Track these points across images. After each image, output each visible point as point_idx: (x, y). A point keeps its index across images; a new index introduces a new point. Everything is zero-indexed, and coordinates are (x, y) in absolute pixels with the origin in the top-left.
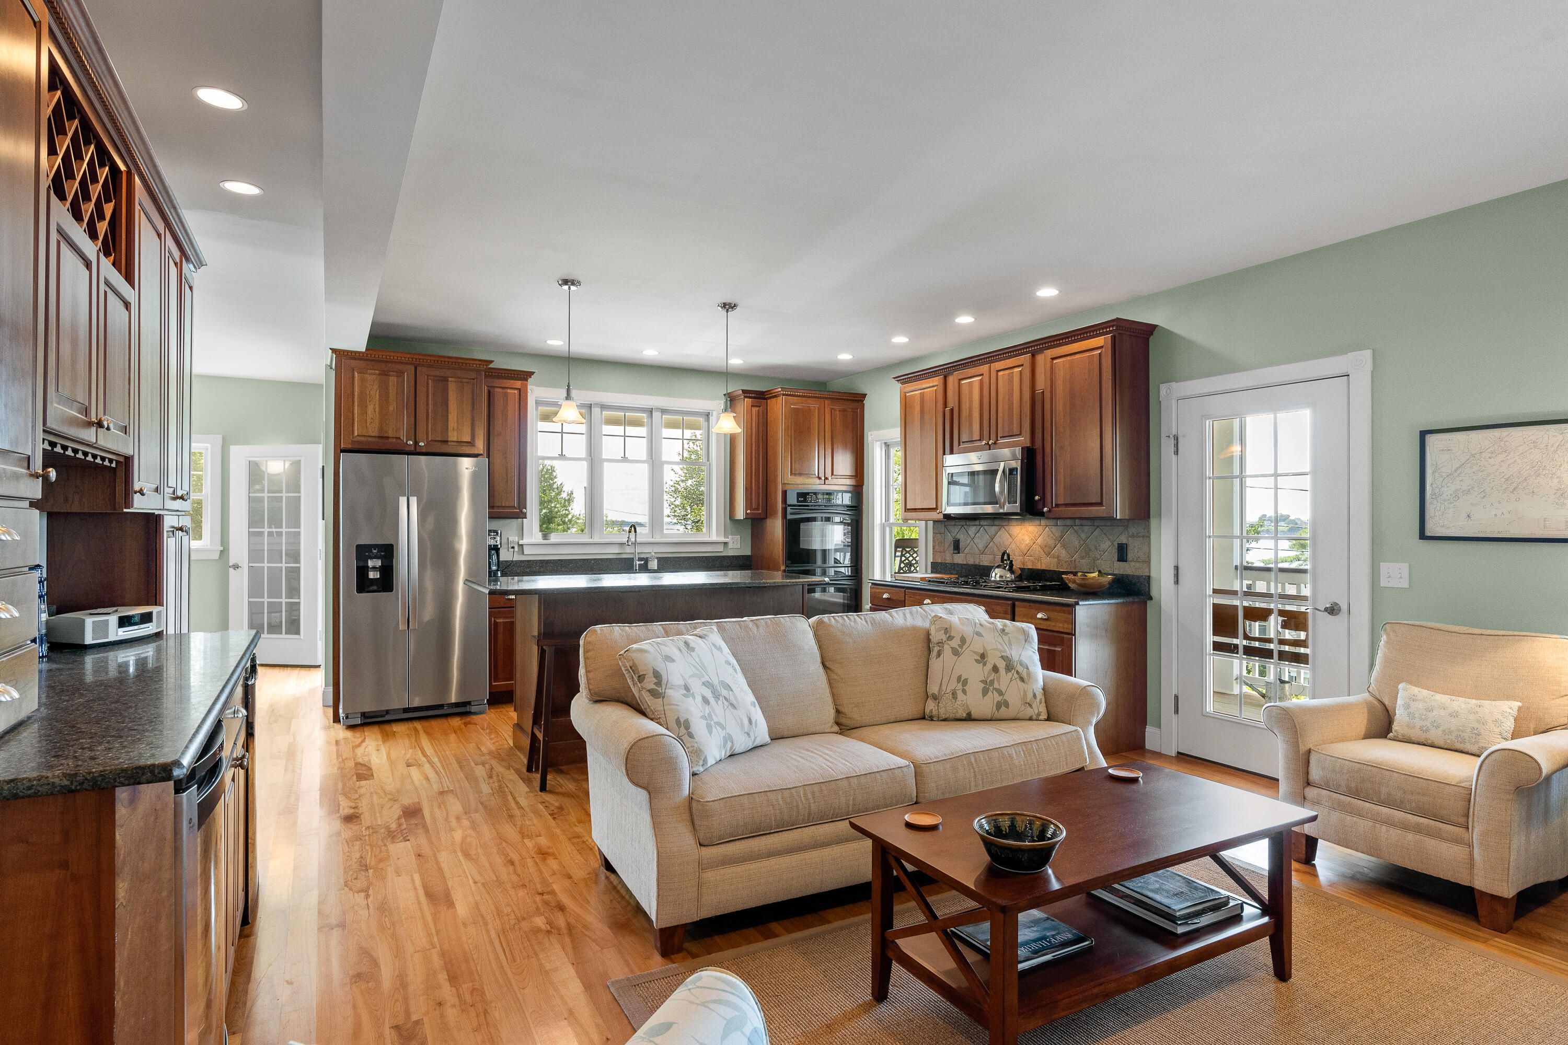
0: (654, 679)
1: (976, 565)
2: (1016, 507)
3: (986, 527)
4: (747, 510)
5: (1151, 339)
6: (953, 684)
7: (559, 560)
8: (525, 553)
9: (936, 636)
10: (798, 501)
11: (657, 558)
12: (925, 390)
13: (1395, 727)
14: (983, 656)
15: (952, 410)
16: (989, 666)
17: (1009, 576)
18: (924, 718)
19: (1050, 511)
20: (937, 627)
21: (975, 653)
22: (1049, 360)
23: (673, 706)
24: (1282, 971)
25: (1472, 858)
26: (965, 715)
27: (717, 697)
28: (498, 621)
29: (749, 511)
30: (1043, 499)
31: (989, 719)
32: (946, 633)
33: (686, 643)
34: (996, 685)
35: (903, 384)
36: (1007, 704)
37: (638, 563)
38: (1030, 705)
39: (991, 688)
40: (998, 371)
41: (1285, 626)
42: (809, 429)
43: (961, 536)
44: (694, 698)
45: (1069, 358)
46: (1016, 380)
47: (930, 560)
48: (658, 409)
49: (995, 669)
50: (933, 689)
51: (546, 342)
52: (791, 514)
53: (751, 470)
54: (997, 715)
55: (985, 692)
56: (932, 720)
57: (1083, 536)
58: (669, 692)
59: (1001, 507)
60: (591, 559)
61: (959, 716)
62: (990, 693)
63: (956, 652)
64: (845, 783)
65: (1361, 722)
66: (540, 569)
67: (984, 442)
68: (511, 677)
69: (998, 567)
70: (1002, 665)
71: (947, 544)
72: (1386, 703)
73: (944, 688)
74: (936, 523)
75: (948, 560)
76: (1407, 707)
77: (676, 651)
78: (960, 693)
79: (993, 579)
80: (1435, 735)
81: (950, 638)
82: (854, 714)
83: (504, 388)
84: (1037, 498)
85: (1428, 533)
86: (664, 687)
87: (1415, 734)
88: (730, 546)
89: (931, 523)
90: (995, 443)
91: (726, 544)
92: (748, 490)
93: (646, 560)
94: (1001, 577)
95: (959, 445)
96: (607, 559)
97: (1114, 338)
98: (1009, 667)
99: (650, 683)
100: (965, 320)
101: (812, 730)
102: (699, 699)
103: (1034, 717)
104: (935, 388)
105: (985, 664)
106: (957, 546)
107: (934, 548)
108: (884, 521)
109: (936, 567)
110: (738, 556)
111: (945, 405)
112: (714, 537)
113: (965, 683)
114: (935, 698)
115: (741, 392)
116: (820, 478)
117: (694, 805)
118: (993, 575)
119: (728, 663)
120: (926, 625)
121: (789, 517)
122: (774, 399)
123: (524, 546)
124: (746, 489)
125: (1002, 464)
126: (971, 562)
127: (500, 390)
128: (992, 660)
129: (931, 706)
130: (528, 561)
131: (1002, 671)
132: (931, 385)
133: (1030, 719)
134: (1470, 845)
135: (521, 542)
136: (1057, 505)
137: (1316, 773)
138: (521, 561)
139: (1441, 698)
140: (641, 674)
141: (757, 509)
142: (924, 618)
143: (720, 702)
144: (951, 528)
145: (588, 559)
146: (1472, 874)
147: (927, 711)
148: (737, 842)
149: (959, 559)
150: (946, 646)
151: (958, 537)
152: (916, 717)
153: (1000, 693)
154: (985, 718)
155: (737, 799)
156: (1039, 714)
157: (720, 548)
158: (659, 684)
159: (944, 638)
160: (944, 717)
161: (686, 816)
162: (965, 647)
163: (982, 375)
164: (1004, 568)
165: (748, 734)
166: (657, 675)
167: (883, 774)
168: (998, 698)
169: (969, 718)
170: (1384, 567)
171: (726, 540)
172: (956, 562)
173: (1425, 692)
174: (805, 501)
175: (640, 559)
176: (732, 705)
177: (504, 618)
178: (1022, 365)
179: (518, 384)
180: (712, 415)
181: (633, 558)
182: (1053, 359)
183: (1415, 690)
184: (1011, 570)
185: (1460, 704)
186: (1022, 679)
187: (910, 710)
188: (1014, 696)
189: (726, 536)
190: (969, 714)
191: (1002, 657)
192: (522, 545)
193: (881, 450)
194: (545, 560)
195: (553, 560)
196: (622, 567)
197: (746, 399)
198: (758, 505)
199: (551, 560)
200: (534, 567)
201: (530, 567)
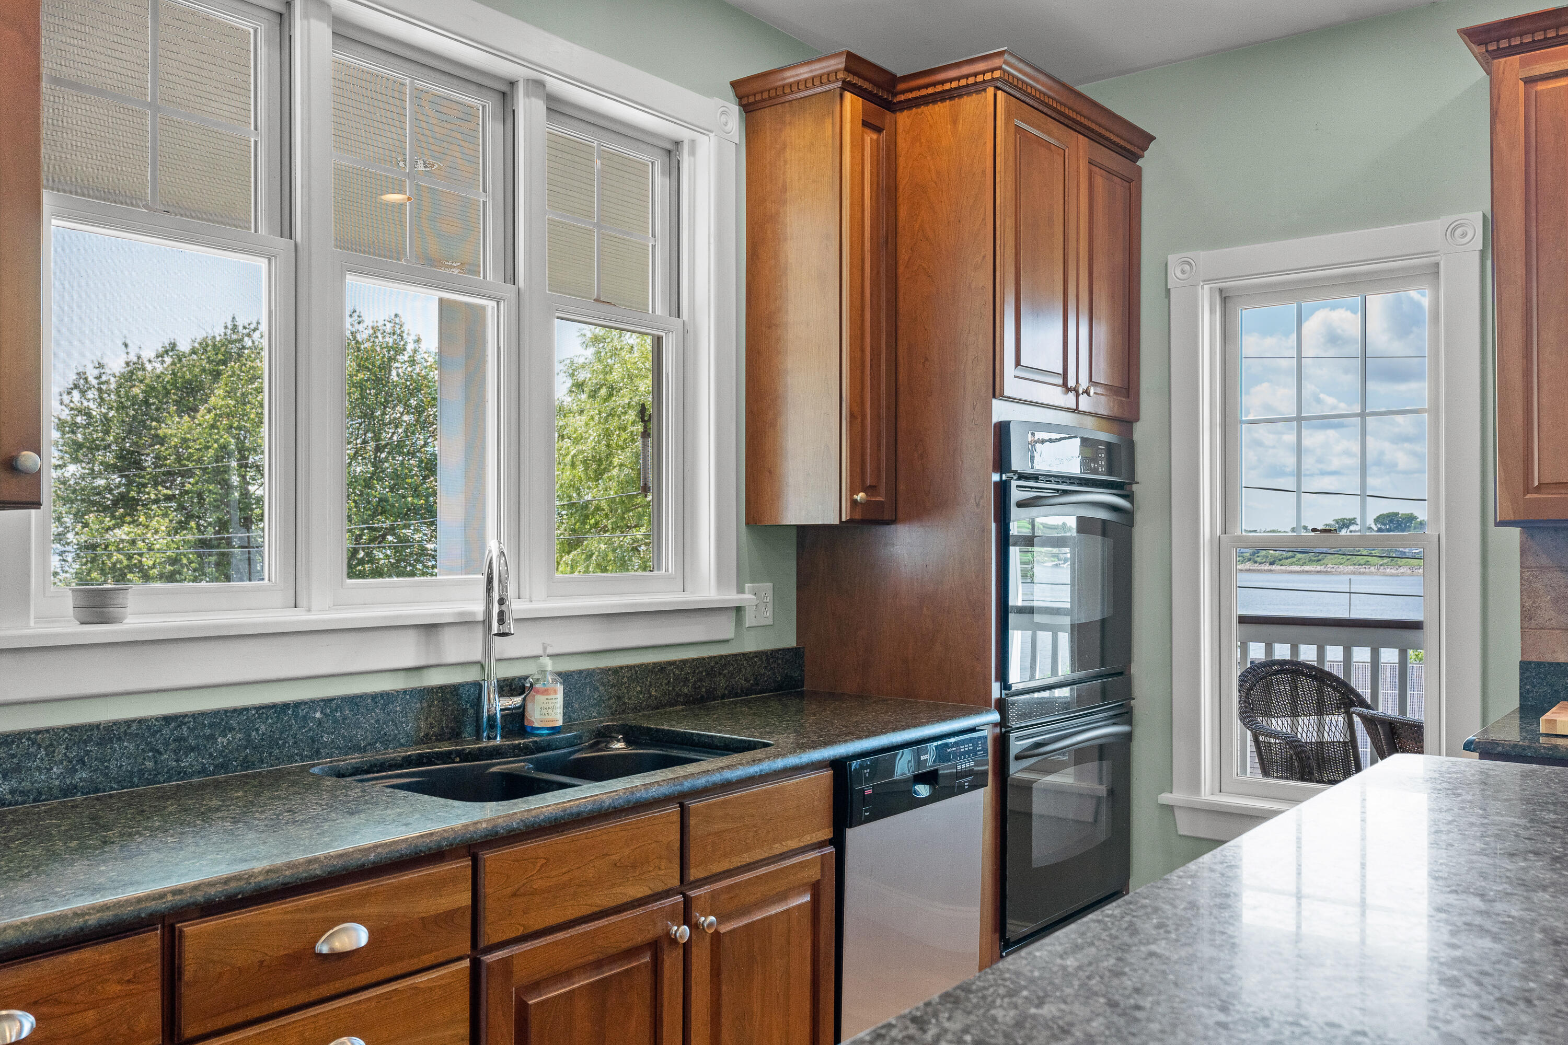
4: (853, 491)
7: (167, 719)
29: (860, 496)
37: (498, 704)
47: (1511, 653)
48: (535, 89)
52: (1018, 504)
60: (312, 704)
66: (73, 771)
88: (749, 616)
91: (739, 610)
92: (855, 418)
96: (374, 697)
109: (1540, 679)
112: (704, 591)
116: (1068, 390)
121: (1013, 515)
122: (941, 109)
124: (852, 417)
141: (877, 488)
145: (297, 705)
171: (747, 598)
175: (504, 687)
180: (693, 153)
181: (478, 686)
189: (741, 590)
194: (98, 726)
195: (140, 721)
196: (432, 727)
197: (848, 96)
198: (878, 476)
199: (129, 723)
200: (39, 769)
201: (18, 769)
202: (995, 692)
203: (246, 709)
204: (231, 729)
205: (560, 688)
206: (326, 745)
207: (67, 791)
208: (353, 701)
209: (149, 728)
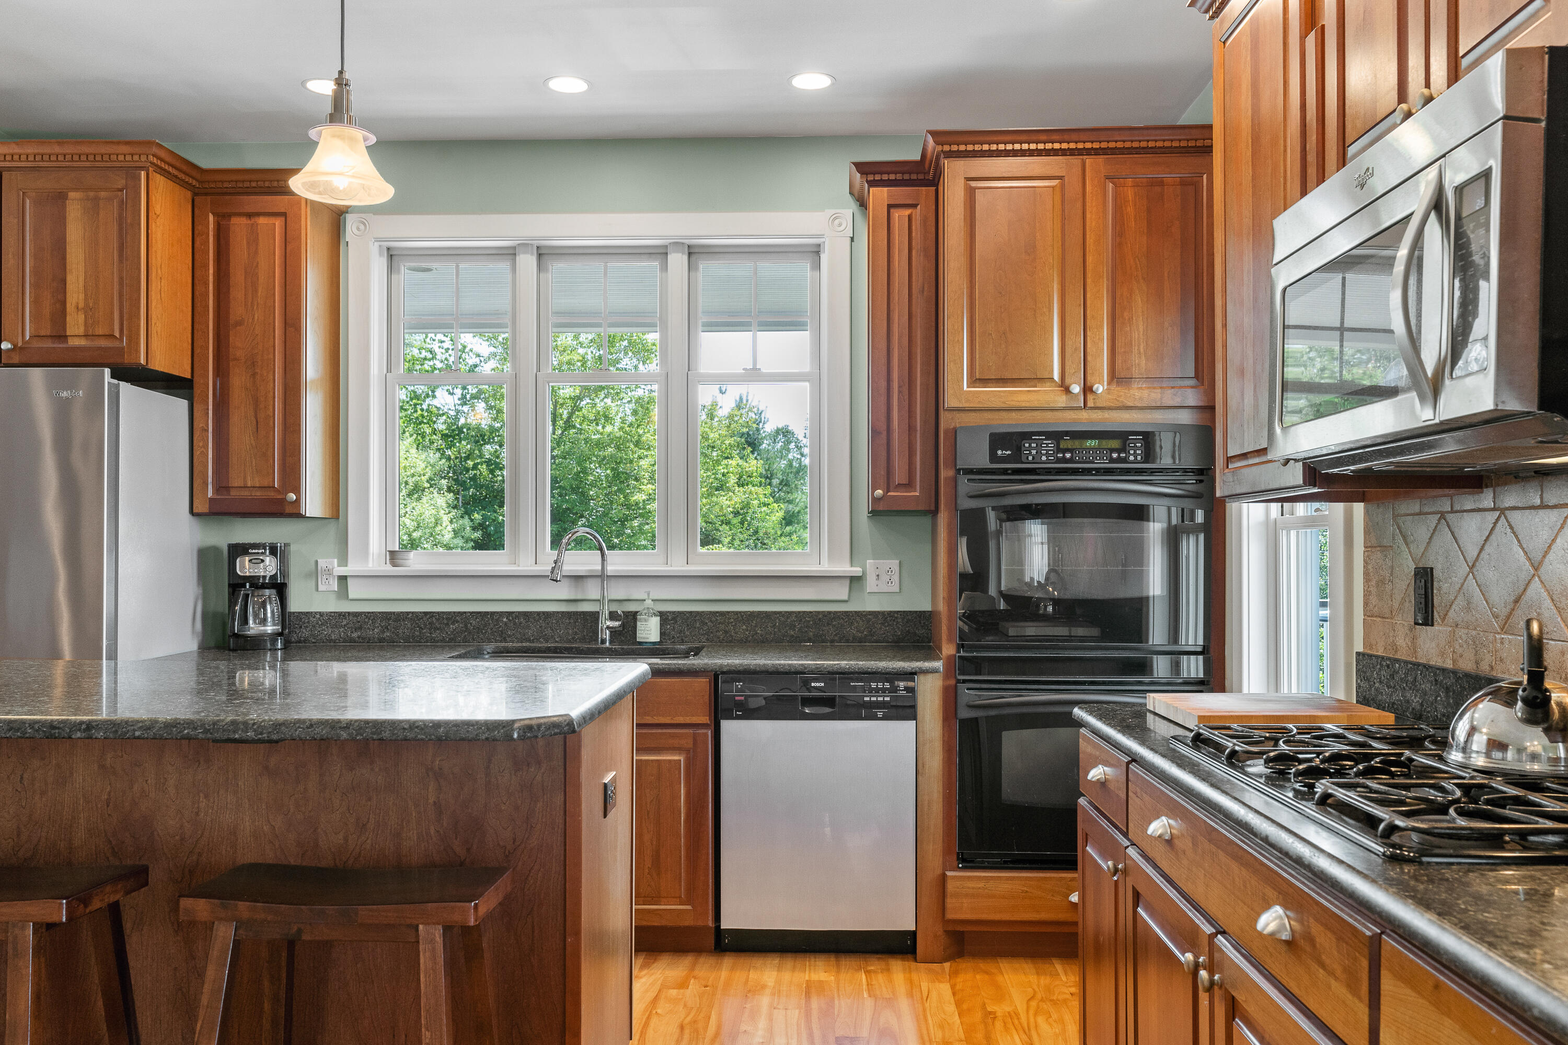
4: (874, 488)
7: (426, 613)
8: (351, 596)
10: (993, 458)
11: (662, 615)
12: (1261, 4)
15: (1322, 31)
29: (879, 492)
37: (606, 624)
43: (1438, 558)
47: (1357, 644)
52: (971, 495)
53: (891, 381)
60: (501, 614)
66: (383, 632)
67: (1404, 112)
71: (1401, 590)
74: (1373, 509)
75: (1404, 644)
83: (249, 216)
88: (871, 584)
89: (1360, 513)
91: (855, 581)
92: (880, 433)
93: (630, 621)
95: (1341, 162)
96: (538, 613)
106: (1426, 596)
107: (1366, 604)
109: (1367, 672)
110: (891, 614)
112: (831, 562)
115: (855, 170)
116: (1068, 391)
121: (966, 504)
123: (349, 581)
126: (1468, 661)
127: (242, 220)
130: (356, 614)
135: (342, 571)
138: (342, 615)
145: (493, 613)
149: (1431, 646)
151: (1428, 559)
157: (840, 592)
171: (857, 571)
172: (1420, 655)
174: (1017, 455)
175: (613, 616)
179: (282, 203)
181: (596, 614)
189: (854, 558)
192: (343, 577)
194: (394, 613)
195: (413, 613)
196: (576, 633)
197: (872, 191)
198: (912, 474)
199: (408, 613)
200: (369, 628)
202: (948, 649)
203: (465, 613)
204: (457, 622)
206: (509, 636)
207: (381, 640)
208: (526, 615)
209: (417, 616)
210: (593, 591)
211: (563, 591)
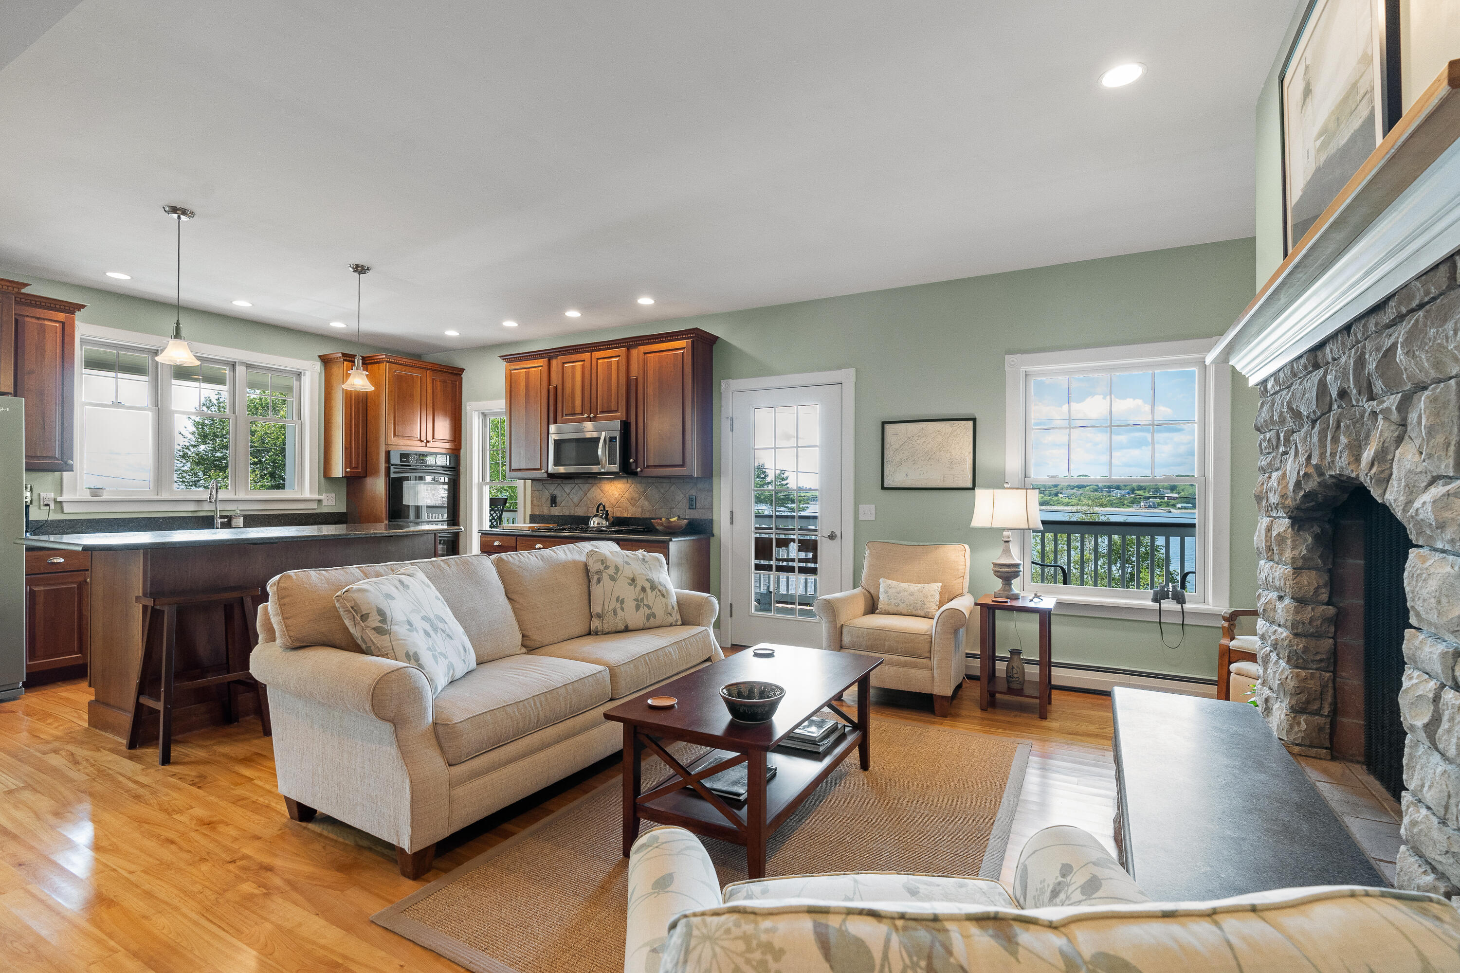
0: (378, 617)
1: (572, 516)
2: (615, 468)
3: (580, 485)
4: (346, 468)
5: (714, 347)
6: (614, 604)
7: (114, 519)
8: (65, 512)
9: (594, 567)
10: (401, 461)
11: (243, 516)
12: (531, 370)
13: (880, 605)
14: (633, 580)
15: (556, 388)
16: (639, 588)
17: (604, 523)
18: (589, 634)
19: (641, 471)
20: (595, 559)
21: (628, 578)
22: (642, 355)
23: (401, 641)
24: (865, 765)
25: (933, 676)
26: (623, 627)
27: (435, 630)
28: (36, 589)
29: (348, 470)
30: (636, 461)
31: (641, 627)
32: (602, 564)
33: (400, 581)
34: (645, 602)
35: (507, 362)
36: (654, 616)
37: (219, 521)
38: (671, 615)
39: (642, 604)
40: (598, 359)
41: (800, 550)
42: (412, 395)
43: (557, 492)
44: (417, 632)
45: (658, 354)
46: (614, 367)
47: (529, 512)
48: (243, 363)
49: (643, 589)
50: (597, 609)
51: (105, 273)
52: (394, 473)
53: (351, 431)
54: (648, 625)
55: (638, 608)
56: (597, 635)
57: (662, 490)
58: (395, 628)
59: (602, 468)
60: (160, 518)
61: (619, 629)
62: (641, 608)
63: (613, 578)
64: (563, 690)
65: (861, 605)
66: (88, 529)
67: (586, 416)
68: (82, 648)
69: (595, 516)
70: (647, 586)
71: (544, 500)
72: (872, 592)
73: (606, 607)
74: (534, 482)
75: (546, 512)
76: (886, 592)
77: (394, 589)
78: (619, 611)
79: (592, 525)
80: (902, 608)
81: (607, 567)
82: (537, 636)
83: (38, 318)
84: (631, 460)
85: (885, 486)
86: (389, 623)
87: (891, 609)
88: (325, 503)
89: (529, 482)
90: (595, 417)
91: (320, 501)
92: (347, 449)
93: (230, 518)
94: (598, 524)
95: (563, 416)
97: (693, 342)
98: (653, 587)
99: (374, 621)
100: (573, 314)
101: (508, 653)
102: (421, 633)
103: (674, 623)
104: (540, 368)
105: (635, 586)
106: (554, 501)
107: (532, 503)
108: (481, 481)
109: (533, 519)
110: (333, 513)
111: (549, 384)
112: (307, 495)
113: (622, 602)
114: (599, 616)
115: (340, 355)
116: (422, 441)
117: (440, 729)
118: (592, 522)
119: (437, 597)
120: (583, 558)
121: (392, 475)
122: (376, 365)
123: (65, 505)
124: (346, 448)
125: (603, 433)
126: (567, 513)
127: (34, 320)
128: (640, 583)
129: (596, 624)
130: (70, 520)
131: (649, 590)
132: (536, 365)
133: (671, 625)
134: (932, 669)
135: (59, 499)
136: (648, 467)
137: (846, 639)
138: (61, 520)
139: (904, 585)
140: (364, 613)
141: (357, 468)
142: (580, 553)
143: (439, 634)
144: (548, 486)
146: (932, 686)
147: (593, 628)
148: (481, 757)
149: (556, 511)
150: (604, 574)
151: (555, 493)
152: (583, 634)
153: (649, 607)
154: (638, 628)
155: (481, 717)
156: (677, 621)
157: (314, 506)
158: (384, 620)
159: (602, 568)
160: (607, 630)
161: (434, 741)
162: (619, 574)
163: (584, 361)
164: (601, 517)
165: (464, 661)
166: (381, 613)
167: (590, 679)
168: (648, 612)
169: (627, 630)
170: (862, 508)
171: (320, 498)
172: (552, 513)
173: (895, 583)
174: (407, 461)
175: (222, 517)
176: (448, 635)
177: (45, 585)
178: (619, 356)
179: (61, 316)
180: (305, 375)
181: (213, 515)
182: (645, 353)
183: (890, 582)
184: (607, 519)
185: (913, 587)
186: (663, 596)
187: (580, 629)
188: (658, 610)
189: (320, 493)
190: (626, 627)
191: (647, 580)
192: (61, 502)
193: (479, 418)
194: (95, 519)
195: (107, 519)
196: (199, 525)
197: (345, 363)
198: (358, 464)
199: (103, 519)
200: (79, 527)
201: (74, 527)
202: (386, 522)
204: (133, 522)
205: (242, 518)
209: (109, 520)
210: (207, 507)
211: (192, 507)
